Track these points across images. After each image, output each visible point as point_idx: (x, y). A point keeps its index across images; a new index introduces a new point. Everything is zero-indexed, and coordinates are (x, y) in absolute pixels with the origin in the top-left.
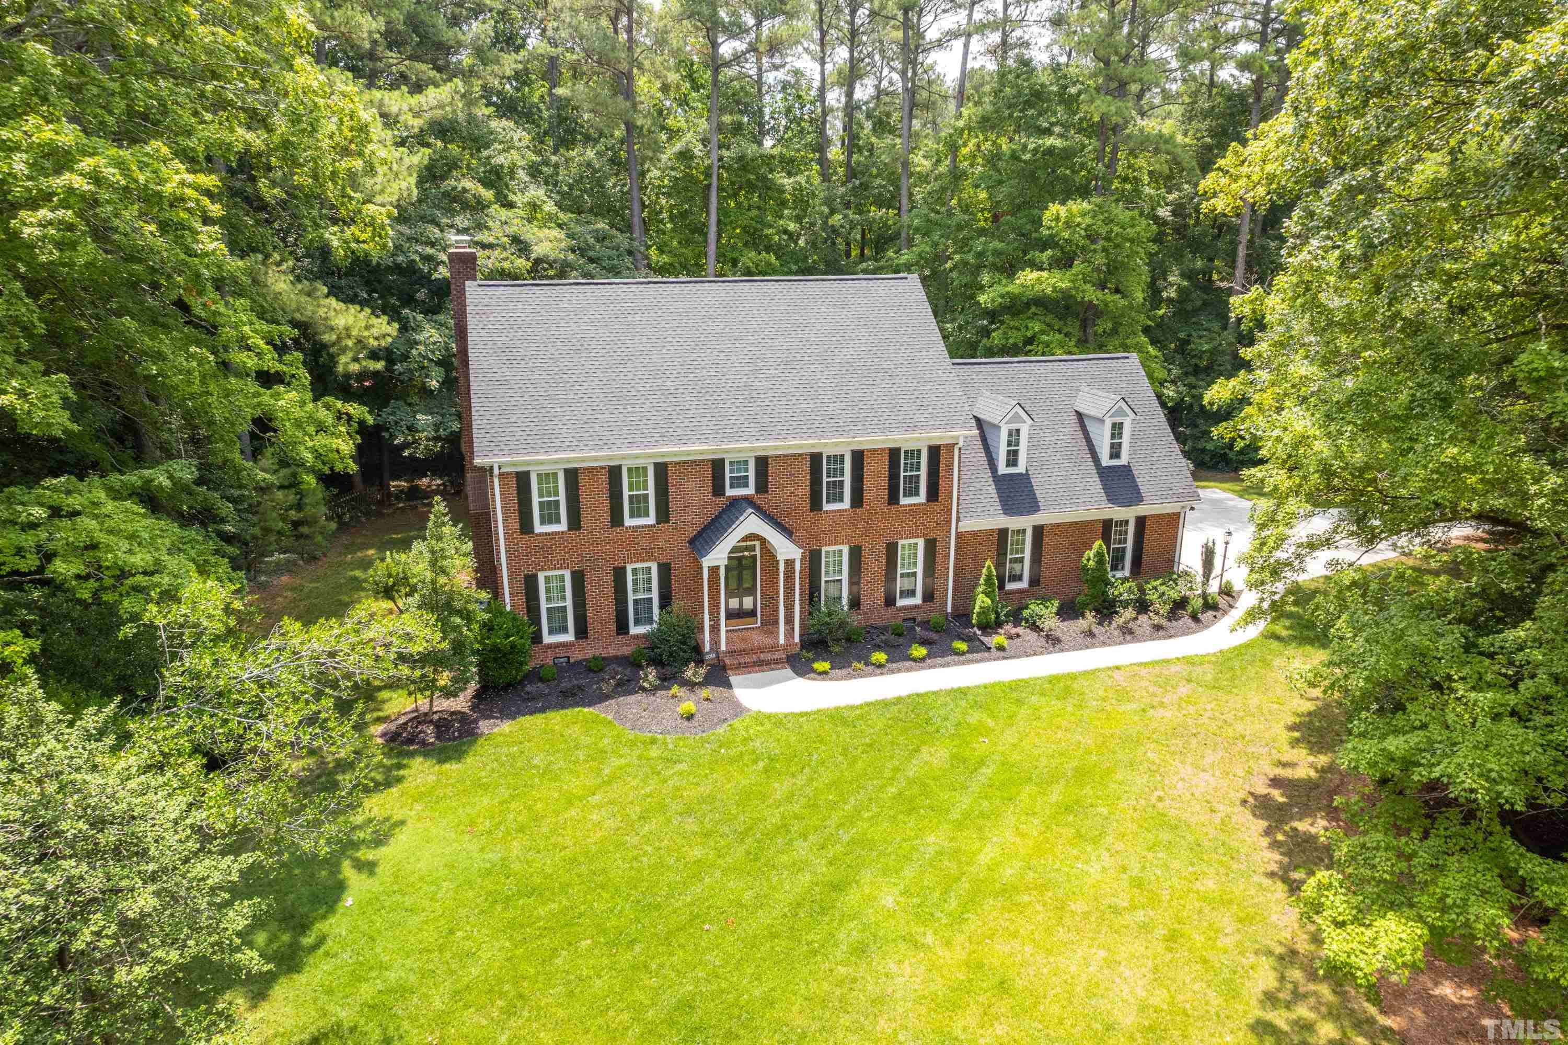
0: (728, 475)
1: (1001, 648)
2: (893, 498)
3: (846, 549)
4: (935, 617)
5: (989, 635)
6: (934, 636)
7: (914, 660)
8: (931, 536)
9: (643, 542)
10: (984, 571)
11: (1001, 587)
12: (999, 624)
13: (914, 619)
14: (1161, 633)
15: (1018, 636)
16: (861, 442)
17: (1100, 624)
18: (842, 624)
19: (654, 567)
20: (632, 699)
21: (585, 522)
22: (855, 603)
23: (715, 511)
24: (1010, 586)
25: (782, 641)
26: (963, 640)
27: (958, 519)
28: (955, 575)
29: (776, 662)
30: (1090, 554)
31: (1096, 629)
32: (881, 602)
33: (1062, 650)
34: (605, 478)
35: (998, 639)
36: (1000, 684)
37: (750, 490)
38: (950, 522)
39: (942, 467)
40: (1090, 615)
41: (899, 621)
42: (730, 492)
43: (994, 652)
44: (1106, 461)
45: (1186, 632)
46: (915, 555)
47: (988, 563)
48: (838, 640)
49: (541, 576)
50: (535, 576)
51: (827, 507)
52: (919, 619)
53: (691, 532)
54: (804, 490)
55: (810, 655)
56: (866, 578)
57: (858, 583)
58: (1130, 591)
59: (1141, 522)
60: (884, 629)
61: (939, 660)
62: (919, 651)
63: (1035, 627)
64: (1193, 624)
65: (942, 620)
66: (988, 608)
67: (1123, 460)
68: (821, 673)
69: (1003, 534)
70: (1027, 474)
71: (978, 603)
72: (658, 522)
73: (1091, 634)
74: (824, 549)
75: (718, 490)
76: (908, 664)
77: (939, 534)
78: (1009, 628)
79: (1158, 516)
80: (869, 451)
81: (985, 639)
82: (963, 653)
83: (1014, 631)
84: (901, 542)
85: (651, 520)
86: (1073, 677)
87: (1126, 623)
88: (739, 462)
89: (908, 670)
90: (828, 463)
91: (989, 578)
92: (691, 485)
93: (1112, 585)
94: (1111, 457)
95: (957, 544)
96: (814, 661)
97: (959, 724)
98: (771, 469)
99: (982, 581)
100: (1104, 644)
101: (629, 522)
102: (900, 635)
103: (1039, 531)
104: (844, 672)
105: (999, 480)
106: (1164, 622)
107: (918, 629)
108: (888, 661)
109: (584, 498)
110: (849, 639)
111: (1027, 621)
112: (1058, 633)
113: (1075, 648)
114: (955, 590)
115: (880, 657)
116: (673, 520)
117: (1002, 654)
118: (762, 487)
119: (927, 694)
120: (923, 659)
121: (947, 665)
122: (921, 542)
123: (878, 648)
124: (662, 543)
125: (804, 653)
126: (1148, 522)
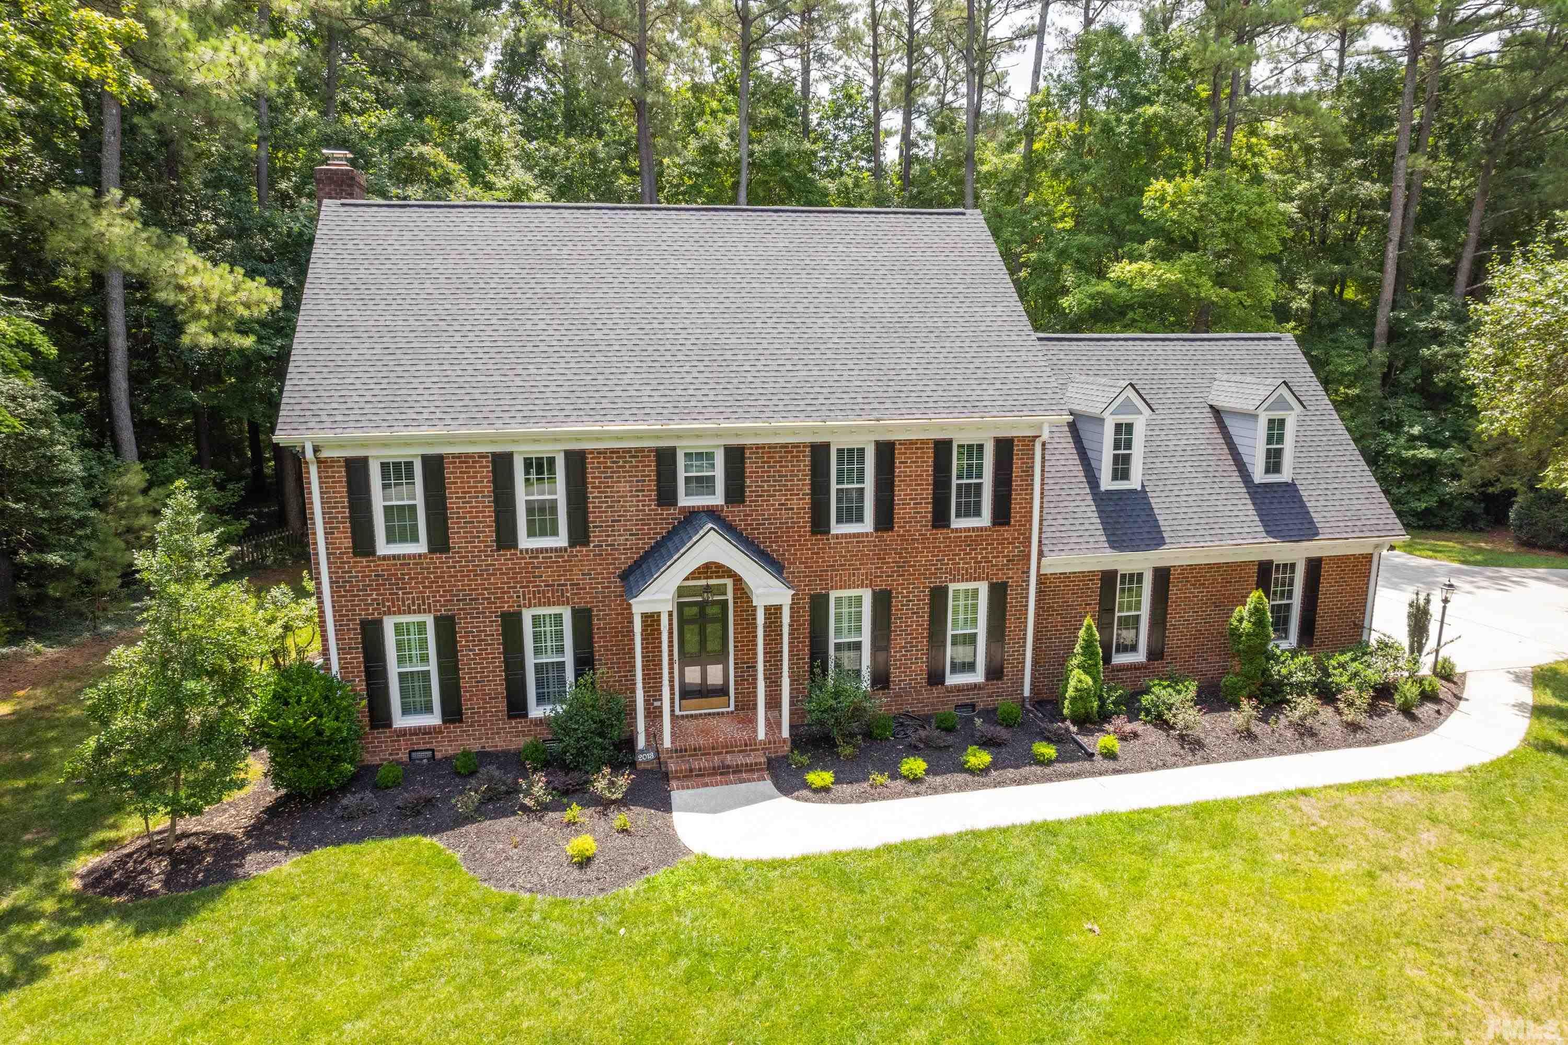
0: (681, 475)
1: (1110, 755)
2: (940, 519)
3: (867, 595)
4: (1005, 704)
5: (1091, 733)
6: (1002, 733)
7: (971, 771)
8: (1000, 578)
9: (547, 575)
10: (1082, 633)
11: (1107, 659)
12: (1105, 717)
13: (973, 706)
14: (1360, 736)
15: (1135, 735)
16: (889, 429)
17: (1264, 719)
18: (857, 712)
19: (566, 613)
20: (502, 824)
21: (456, 540)
22: (881, 680)
23: (662, 530)
24: (1119, 659)
25: (761, 735)
26: (1049, 740)
27: (1041, 554)
28: (1036, 639)
29: (750, 768)
30: (1243, 611)
31: (1258, 728)
32: (922, 678)
33: (1207, 760)
34: (485, 471)
35: (1105, 740)
36: (1111, 816)
37: (717, 499)
38: (1028, 557)
39: (1016, 472)
40: (1247, 706)
41: (949, 709)
42: (685, 501)
43: (1099, 761)
44: (1259, 475)
45: (1399, 736)
46: (975, 607)
47: (1088, 621)
48: (852, 735)
49: (389, 624)
50: (378, 624)
51: (837, 529)
52: (981, 706)
53: (625, 560)
54: (802, 502)
55: (805, 760)
56: (898, 641)
57: (887, 649)
58: (1304, 668)
59: (1314, 566)
60: (924, 721)
61: (1010, 773)
62: (979, 758)
63: (1161, 723)
64: (1407, 724)
65: (1015, 708)
66: (1088, 691)
67: (1285, 476)
68: (817, 791)
69: (1108, 578)
70: (1143, 491)
71: (1072, 683)
72: (572, 543)
73: (1250, 736)
74: (833, 595)
75: (666, 496)
76: (960, 777)
77: (1011, 576)
78: (1120, 722)
79: (1339, 558)
80: (903, 443)
81: (1083, 740)
82: (1049, 762)
83: (1129, 727)
84: (952, 587)
85: (561, 540)
86: (1232, 806)
87: (1303, 718)
88: (699, 455)
89: (961, 788)
90: (840, 461)
91: (1088, 647)
92: (624, 487)
93: (1276, 658)
94: (1267, 471)
95: (1039, 592)
96: (810, 768)
97: (1046, 892)
98: (749, 467)
99: (1078, 649)
100: (1272, 752)
101: (525, 542)
102: (949, 730)
103: (1162, 576)
104: (857, 788)
105: (1103, 500)
106: (1362, 719)
107: (978, 721)
108: (927, 772)
109: (453, 502)
110: (868, 735)
111: (1148, 712)
112: (1197, 732)
113: (1226, 757)
114: (1035, 662)
115: (915, 765)
116: (594, 540)
117: (1111, 765)
118: (735, 493)
119: (990, 831)
120: (985, 771)
121: (1024, 781)
122: (983, 588)
123: (914, 750)
124: (577, 577)
125: (797, 756)
126: (1325, 566)
